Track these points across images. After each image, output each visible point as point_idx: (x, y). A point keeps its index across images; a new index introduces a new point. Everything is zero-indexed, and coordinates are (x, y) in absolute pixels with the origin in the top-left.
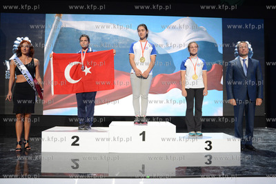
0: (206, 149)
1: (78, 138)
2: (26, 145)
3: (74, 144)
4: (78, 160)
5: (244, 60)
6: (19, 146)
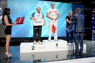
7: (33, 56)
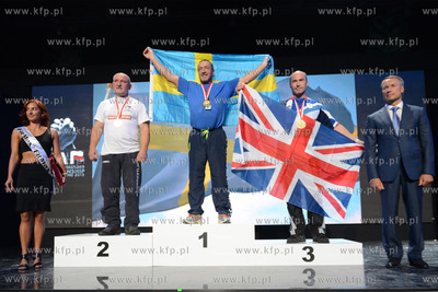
0: (305, 259)
1: (107, 245)
2: (36, 261)
3: (100, 254)
4: (106, 278)
5: (393, 109)
6: (24, 262)
7: (102, 283)
